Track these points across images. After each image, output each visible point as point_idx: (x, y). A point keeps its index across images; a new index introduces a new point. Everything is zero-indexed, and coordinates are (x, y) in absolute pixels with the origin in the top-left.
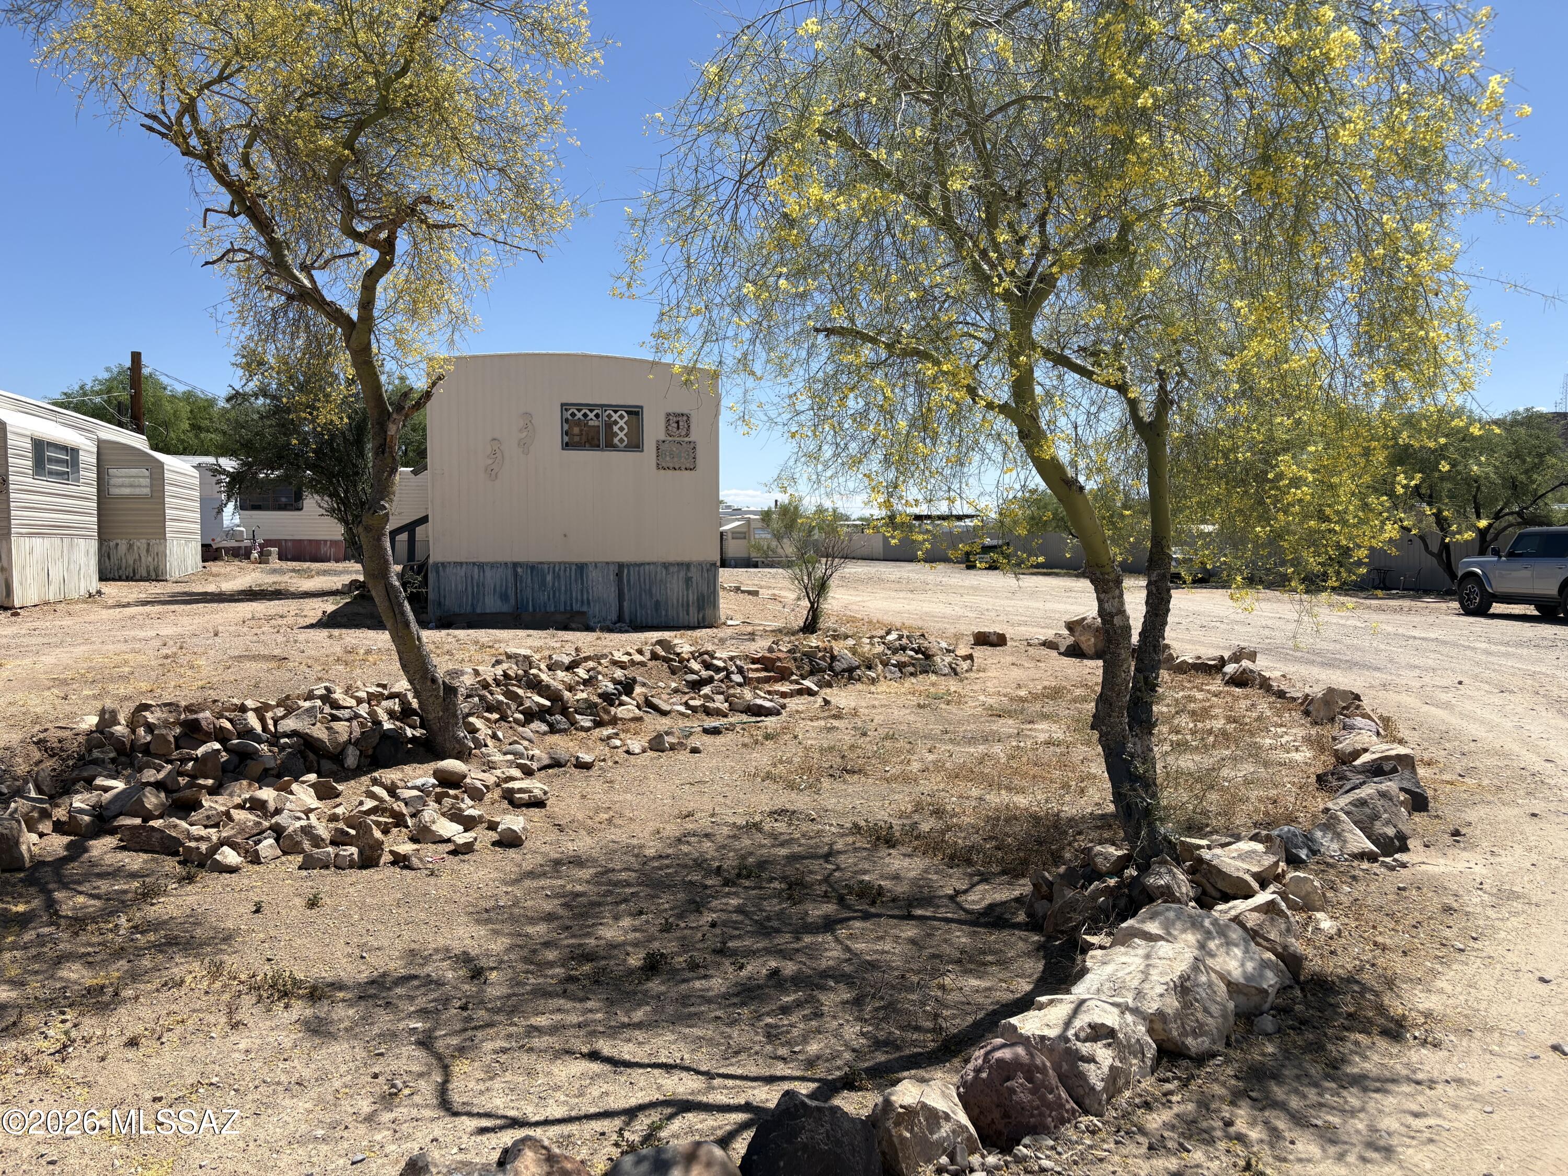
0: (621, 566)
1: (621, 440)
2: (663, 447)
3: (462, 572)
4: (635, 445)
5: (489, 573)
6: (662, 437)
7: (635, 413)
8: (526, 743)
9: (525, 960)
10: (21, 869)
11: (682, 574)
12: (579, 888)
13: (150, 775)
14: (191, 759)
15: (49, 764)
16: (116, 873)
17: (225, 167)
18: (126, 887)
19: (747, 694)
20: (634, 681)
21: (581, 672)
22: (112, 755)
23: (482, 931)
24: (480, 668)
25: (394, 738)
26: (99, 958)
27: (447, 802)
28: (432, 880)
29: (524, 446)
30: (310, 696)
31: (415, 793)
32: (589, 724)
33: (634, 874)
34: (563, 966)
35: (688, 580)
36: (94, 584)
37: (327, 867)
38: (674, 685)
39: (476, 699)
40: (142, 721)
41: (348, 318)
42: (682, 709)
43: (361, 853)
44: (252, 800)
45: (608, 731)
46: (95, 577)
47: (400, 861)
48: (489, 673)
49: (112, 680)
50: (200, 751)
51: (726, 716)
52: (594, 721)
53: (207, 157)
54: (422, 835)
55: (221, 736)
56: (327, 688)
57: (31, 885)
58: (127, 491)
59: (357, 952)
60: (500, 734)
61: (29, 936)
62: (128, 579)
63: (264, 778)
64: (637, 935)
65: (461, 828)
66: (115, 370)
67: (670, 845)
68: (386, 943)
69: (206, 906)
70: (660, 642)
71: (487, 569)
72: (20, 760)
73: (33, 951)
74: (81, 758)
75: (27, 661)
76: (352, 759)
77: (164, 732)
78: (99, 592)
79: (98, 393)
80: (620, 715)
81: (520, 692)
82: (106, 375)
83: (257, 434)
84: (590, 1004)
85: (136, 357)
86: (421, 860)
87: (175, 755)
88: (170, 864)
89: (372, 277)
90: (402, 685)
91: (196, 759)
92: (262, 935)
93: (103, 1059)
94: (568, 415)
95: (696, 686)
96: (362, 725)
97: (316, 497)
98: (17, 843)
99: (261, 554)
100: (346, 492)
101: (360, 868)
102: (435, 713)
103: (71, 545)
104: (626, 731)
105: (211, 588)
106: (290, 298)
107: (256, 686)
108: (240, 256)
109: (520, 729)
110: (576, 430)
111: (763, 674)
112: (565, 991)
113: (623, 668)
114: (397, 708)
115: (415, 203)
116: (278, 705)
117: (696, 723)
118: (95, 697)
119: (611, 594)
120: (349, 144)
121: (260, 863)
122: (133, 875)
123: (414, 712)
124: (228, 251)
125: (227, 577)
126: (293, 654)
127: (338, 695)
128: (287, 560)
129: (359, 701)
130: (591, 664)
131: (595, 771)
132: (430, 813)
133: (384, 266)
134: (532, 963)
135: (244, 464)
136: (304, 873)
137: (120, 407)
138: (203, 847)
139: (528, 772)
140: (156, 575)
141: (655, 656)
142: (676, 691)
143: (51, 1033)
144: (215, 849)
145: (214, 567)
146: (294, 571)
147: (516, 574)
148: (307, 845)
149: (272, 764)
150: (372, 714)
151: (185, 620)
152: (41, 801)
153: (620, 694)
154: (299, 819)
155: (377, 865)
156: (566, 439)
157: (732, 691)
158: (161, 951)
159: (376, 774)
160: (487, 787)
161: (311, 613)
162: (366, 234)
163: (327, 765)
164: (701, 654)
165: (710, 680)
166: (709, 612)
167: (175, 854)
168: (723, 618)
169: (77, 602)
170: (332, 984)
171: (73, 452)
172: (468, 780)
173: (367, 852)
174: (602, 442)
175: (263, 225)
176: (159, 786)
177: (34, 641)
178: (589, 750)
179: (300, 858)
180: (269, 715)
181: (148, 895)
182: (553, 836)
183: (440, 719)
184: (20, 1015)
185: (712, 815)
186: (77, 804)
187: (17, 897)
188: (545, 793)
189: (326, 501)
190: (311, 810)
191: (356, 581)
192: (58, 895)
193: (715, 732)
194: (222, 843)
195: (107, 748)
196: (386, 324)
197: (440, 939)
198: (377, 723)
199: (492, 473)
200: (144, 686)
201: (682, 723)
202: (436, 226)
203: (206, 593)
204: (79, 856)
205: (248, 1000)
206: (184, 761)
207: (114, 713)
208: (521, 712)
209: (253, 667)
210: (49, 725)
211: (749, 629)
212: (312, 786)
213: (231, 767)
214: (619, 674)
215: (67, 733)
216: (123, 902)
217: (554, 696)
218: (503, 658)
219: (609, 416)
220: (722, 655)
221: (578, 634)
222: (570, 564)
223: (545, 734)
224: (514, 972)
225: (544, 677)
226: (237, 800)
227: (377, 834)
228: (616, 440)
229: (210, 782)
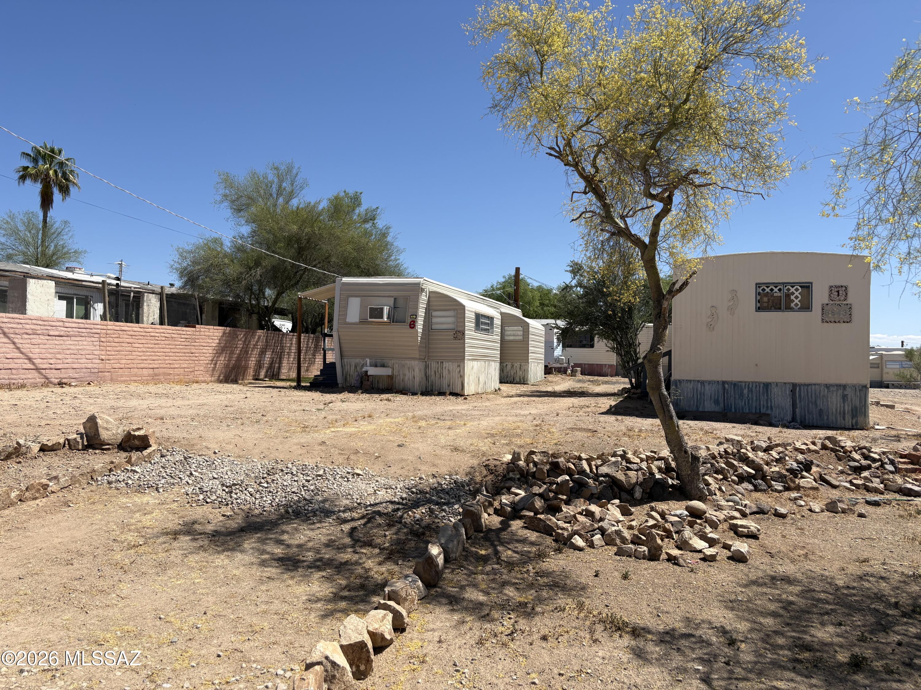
0: (794, 385)
1: (796, 305)
2: (826, 308)
3: (691, 386)
4: (806, 306)
5: (707, 387)
6: (826, 301)
7: (807, 287)
8: (740, 496)
9: (763, 641)
10: (481, 531)
11: (840, 392)
12: (791, 598)
13: (536, 490)
14: (555, 483)
15: (490, 477)
16: (524, 541)
17: (583, 169)
18: (530, 549)
19: (899, 480)
20: (812, 462)
21: (774, 453)
22: (518, 476)
23: (730, 615)
24: (710, 446)
25: (661, 484)
26: (521, 586)
27: (697, 527)
28: (693, 575)
29: (732, 310)
30: (614, 455)
31: (677, 519)
32: (780, 488)
33: (830, 596)
34: (789, 649)
35: (844, 397)
36: (497, 385)
37: (630, 556)
38: (840, 468)
39: (709, 465)
40: (531, 460)
41: (643, 242)
42: (848, 485)
43: (649, 551)
44: (587, 510)
45: (794, 494)
46: (498, 381)
47: (671, 559)
48: (715, 449)
49: (513, 436)
50: (559, 480)
51: (882, 493)
52: (784, 487)
53: (576, 165)
54: (683, 545)
55: (569, 472)
56: (623, 451)
57: (487, 541)
58: (512, 338)
59: (655, 612)
60: (723, 488)
61: (488, 568)
62: (511, 383)
63: (592, 498)
64: (841, 639)
65: (707, 545)
66: (507, 277)
67: (854, 581)
68: (671, 610)
69: (569, 568)
70: (828, 438)
71: (706, 384)
72: (478, 474)
73: (491, 577)
74: (504, 476)
75: (475, 423)
76: (638, 494)
77: (542, 467)
78: (499, 389)
79: (499, 289)
80: (801, 485)
81: (735, 463)
82: (503, 280)
83: (576, 307)
84: (814, 681)
85: (518, 270)
86: (685, 561)
87: (547, 480)
88: (549, 540)
89: (659, 218)
90: (665, 452)
91: (557, 484)
92: (601, 591)
93: (531, 644)
94: (760, 290)
95: (858, 470)
96: (644, 474)
97: (604, 340)
98: (480, 518)
99: (572, 371)
100: (621, 338)
101: (649, 560)
102: (686, 471)
103: (489, 365)
104: (808, 496)
105: (550, 389)
106: (613, 234)
107: (583, 445)
108: (588, 215)
109: (736, 486)
110: (765, 299)
111: (910, 466)
112: (794, 668)
113: (802, 453)
114: (663, 466)
115: (688, 174)
116: (598, 458)
117: (861, 496)
118: (507, 444)
119: (787, 403)
120: (653, 147)
121: (594, 548)
122: (532, 544)
123: (673, 469)
124: (583, 213)
125: (556, 383)
126: (599, 429)
127: (630, 455)
128: (585, 375)
129: (642, 460)
130: (780, 449)
131: (788, 520)
132: (687, 532)
133: (666, 211)
134: (767, 643)
135: (569, 323)
136: (618, 558)
137: (509, 295)
138: (566, 534)
139: (744, 515)
140: (523, 381)
141: (824, 447)
142: (842, 472)
143: (505, 623)
144: (571, 536)
145: (550, 377)
146: (589, 381)
147: (724, 388)
148: (618, 541)
149: (595, 491)
150: (649, 468)
151: (540, 406)
152: (489, 497)
153: (802, 471)
154: (614, 525)
155: (658, 560)
156: (758, 305)
157: (886, 476)
158: (551, 589)
159: (653, 504)
160: (719, 521)
161: (603, 406)
162: (658, 194)
163: (624, 495)
164: (860, 449)
165: (869, 467)
166: (860, 419)
167: (551, 535)
168: (871, 424)
169: (490, 393)
170: (643, 629)
171: (491, 319)
172: (707, 515)
173: (653, 551)
174: (783, 306)
175: (600, 196)
176: (541, 495)
177: (477, 413)
178: (782, 505)
179: (615, 549)
180: (593, 463)
181: (541, 556)
182: (767, 559)
183: (689, 475)
184: (491, 610)
185: (884, 564)
186: (504, 501)
187: (482, 546)
188: (759, 530)
189: (611, 344)
190: (620, 521)
191: (625, 388)
192: (500, 548)
193: (876, 504)
194: (576, 533)
195: (516, 472)
196: (665, 245)
197: (704, 614)
198: (652, 474)
199: (710, 327)
200: (529, 441)
201: (848, 495)
202: (700, 186)
203: (547, 392)
204: (507, 529)
205: (599, 628)
206: (551, 484)
207: (519, 454)
208: (736, 476)
209: (580, 435)
210: (490, 458)
211: (893, 433)
212: (617, 506)
213: (575, 491)
214: (800, 457)
215: (498, 463)
216: (529, 558)
217: (758, 468)
218: (724, 440)
219: (789, 290)
220: (876, 451)
221: (766, 428)
222: (760, 383)
223: (751, 491)
224: (757, 647)
225: (750, 455)
226: (579, 510)
227: (659, 541)
228: (792, 305)
229: (565, 497)
